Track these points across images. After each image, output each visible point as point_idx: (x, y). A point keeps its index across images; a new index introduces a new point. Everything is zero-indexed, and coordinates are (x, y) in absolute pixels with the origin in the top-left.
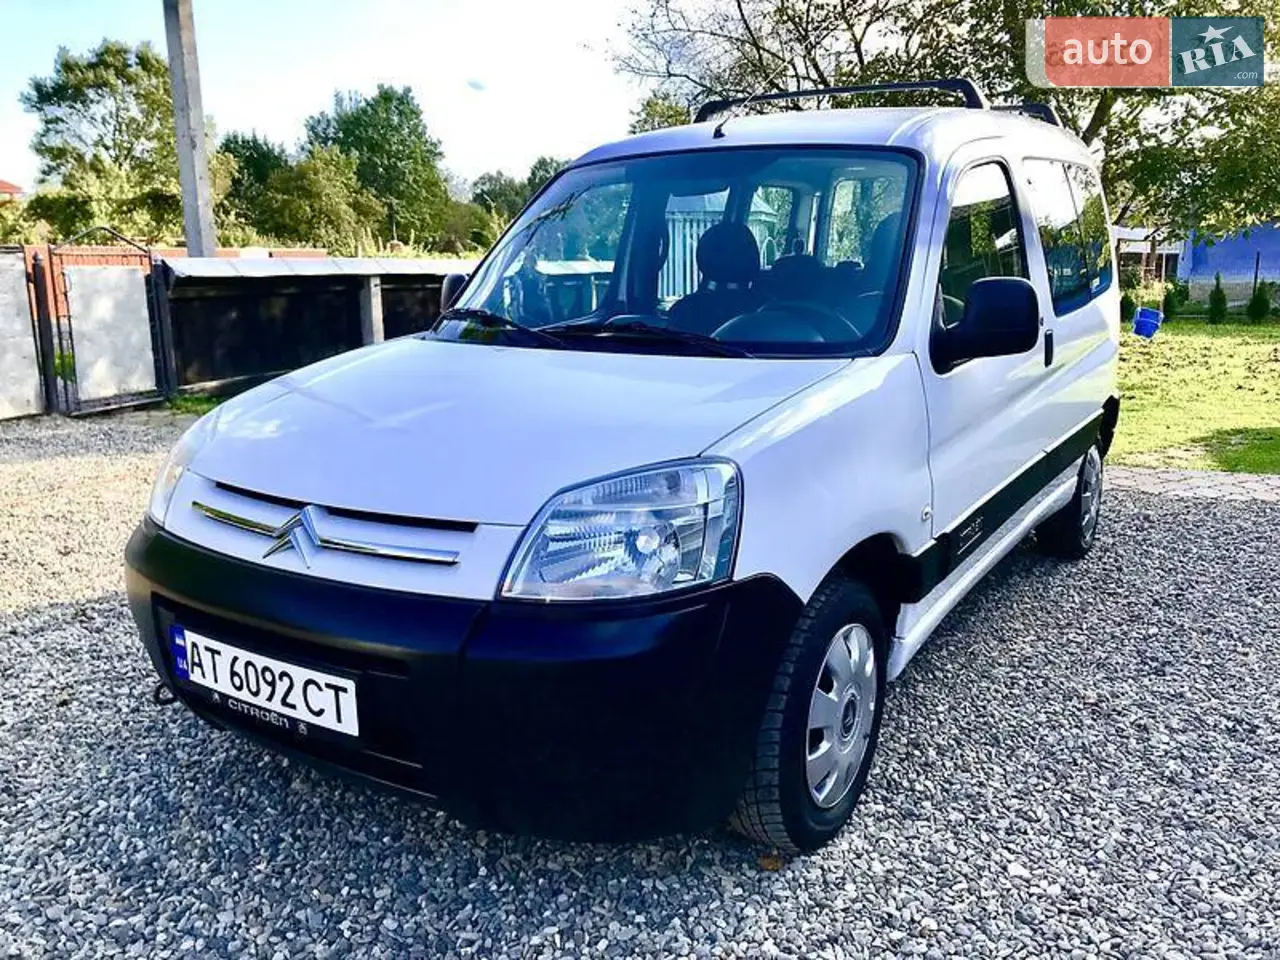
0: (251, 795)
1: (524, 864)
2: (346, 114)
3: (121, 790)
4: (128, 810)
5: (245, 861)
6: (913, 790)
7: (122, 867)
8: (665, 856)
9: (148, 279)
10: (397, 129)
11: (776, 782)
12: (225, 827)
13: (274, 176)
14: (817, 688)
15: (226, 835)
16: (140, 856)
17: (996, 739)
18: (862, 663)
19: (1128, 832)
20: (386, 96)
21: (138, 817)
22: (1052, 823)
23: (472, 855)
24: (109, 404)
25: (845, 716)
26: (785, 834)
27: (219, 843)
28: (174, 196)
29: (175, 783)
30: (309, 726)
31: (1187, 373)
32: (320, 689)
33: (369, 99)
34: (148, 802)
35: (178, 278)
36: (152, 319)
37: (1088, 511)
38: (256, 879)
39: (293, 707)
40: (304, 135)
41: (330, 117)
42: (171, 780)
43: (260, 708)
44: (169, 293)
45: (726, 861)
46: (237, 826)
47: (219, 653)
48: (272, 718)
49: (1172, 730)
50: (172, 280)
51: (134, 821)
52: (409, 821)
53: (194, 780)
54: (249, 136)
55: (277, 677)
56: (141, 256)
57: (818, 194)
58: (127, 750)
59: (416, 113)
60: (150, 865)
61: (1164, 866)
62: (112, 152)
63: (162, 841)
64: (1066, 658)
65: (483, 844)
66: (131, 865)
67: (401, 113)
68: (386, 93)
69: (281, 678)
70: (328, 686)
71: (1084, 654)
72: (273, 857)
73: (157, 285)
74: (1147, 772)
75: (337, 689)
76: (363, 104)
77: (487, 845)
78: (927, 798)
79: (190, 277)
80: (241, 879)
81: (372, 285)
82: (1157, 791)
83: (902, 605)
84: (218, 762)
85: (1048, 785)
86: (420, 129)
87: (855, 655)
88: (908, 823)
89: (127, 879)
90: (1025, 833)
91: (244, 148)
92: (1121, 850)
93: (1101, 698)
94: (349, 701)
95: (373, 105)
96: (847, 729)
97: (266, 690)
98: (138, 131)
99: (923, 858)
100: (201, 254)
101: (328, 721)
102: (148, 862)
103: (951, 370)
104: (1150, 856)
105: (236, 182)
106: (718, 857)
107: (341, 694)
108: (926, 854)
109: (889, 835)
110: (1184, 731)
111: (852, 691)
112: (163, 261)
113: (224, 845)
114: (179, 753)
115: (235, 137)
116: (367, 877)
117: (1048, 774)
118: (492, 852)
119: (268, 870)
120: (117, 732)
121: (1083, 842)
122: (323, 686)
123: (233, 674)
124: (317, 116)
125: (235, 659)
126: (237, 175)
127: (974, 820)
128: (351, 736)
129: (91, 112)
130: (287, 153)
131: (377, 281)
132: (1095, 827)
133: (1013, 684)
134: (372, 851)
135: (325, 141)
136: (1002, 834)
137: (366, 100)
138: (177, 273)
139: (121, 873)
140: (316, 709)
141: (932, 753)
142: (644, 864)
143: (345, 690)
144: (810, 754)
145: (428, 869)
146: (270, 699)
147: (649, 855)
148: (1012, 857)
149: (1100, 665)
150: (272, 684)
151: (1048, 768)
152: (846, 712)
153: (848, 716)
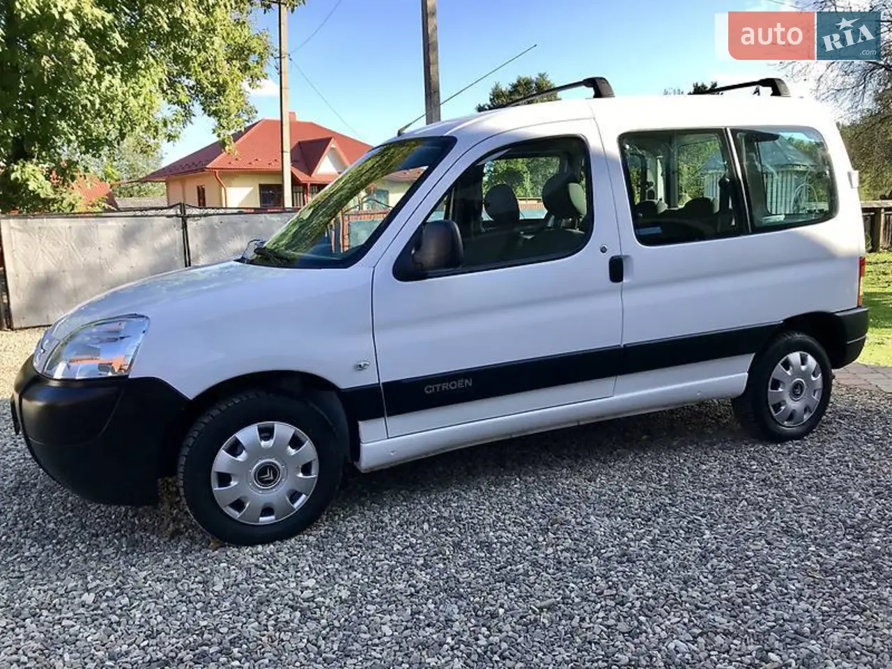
14: (222, 450)
87: (271, 441)
144: (219, 486)
152: (262, 471)
153: (267, 475)
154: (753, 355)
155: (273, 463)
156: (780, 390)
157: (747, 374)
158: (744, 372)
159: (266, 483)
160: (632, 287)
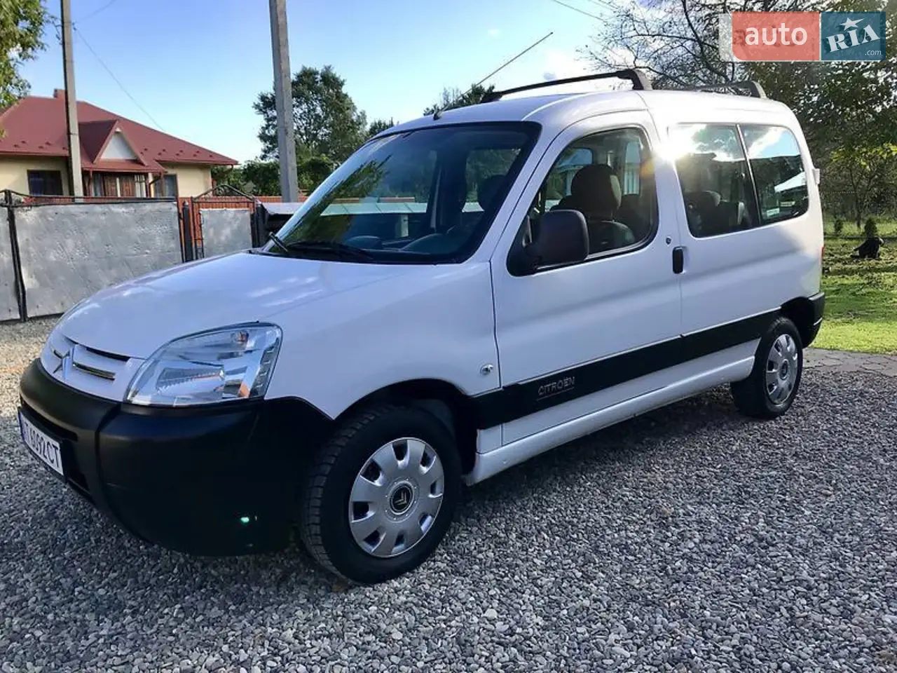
9: (252, 216)
14: (359, 477)
18: (414, 464)
26: (335, 568)
35: (270, 215)
36: (254, 241)
39: (46, 457)
44: (266, 224)
50: (267, 217)
55: (41, 440)
56: (248, 202)
62: (304, 137)
70: (53, 446)
73: (258, 218)
79: (277, 215)
81: (402, 220)
83: (478, 431)
87: (405, 460)
97: (39, 447)
100: (289, 201)
101: (55, 467)
103: (533, 273)
111: (405, 482)
112: (262, 205)
123: (31, 438)
125: (31, 428)
128: (62, 475)
131: (406, 218)
138: (271, 212)
140: (51, 459)
143: (57, 449)
144: (355, 518)
146: (40, 453)
150: (40, 444)
152: (397, 495)
153: (400, 499)
154: (759, 340)
155: (406, 485)
156: (774, 370)
157: (753, 357)
158: (751, 355)
159: (400, 508)
160: (690, 278)
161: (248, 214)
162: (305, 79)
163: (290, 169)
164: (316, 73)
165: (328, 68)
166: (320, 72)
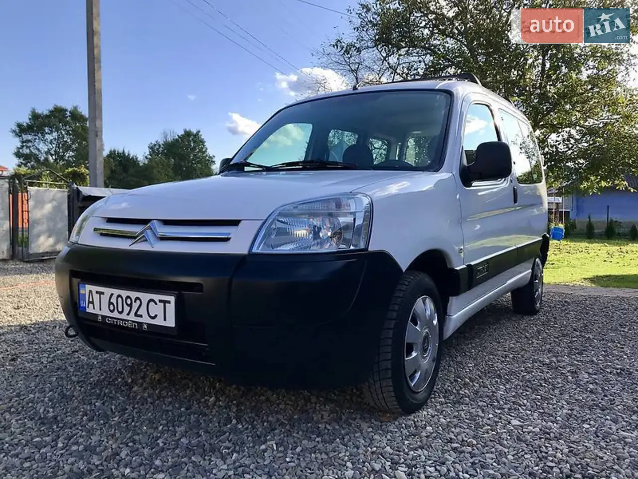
0: (111, 392)
1: (256, 418)
2: (169, 142)
3: (42, 391)
4: (45, 398)
5: (107, 417)
6: (459, 394)
7: (40, 418)
8: (331, 415)
9: (69, 197)
10: (194, 149)
11: (390, 367)
12: (96, 404)
13: (132, 171)
14: (409, 322)
15: (97, 407)
16: (51, 415)
17: (500, 376)
18: (432, 319)
19: (572, 410)
20: (188, 134)
21: (50, 400)
22: (532, 407)
23: (229, 415)
24: (43, 257)
25: (424, 343)
26: (394, 399)
27: (93, 410)
28: (82, 174)
29: (71, 388)
30: (149, 325)
31: (579, 255)
32: (156, 304)
33: (180, 135)
34: (56, 395)
35: (84, 196)
36: (69, 215)
37: (537, 290)
38: (112, 423)
39: (141, 316)
40: (147, 152)
41: (160, 143)
42: (69, 387)
43: (123, 320)
44: (79, 203)
45: (363, 418)
46: (103, 404)
47: (103, 293)
48: (129, 325)
49: (589, 374)
50: (81, 197)
51: (48, 402)
52: (195, 402)
53: (81, 387)
54: (121, 151)
55: (133, 300)
56: (67, 185)
57: (400, 144)
58: (45, 377)
59: (203, 142)
60: (56, 419)
61: (592, 422)
62: (54, 157)
63: (63, 409)
64: (532, 348)
65: (234, 410)
66: (45, 418)
67: (194, 142)
68: (187, 132)
69: (135, 302)
70: (160, 301)
71: (541, 347)
72: (122, 415)
73: (73, 198)
74: (578, 389)
75: (165, 302)
76: (177, 137)
77: (237, 411)
78: (466, 397)
79: (90, 196)
80: (104, 424)
82: (585, 396)
83: (450, 298)
84: (94, 381)
85: (528, 393)
86: (204, 150)
87: (428, 313)
88: (457, 405)
89: (43, 424)
90: (519, 410)
91: (118, 157)
92: (569, 417)
93: (551, 362)
94: (171, 308)
95: (182, 138)
96: (425, 350)
97: (127, 309)
98: (67, 148)
99: (466, 419)
100: (96, 186)
101: (159, 322)
102: (55, 418)
104: (584, 419)
105: (112, 171)
106: (359, 416)
107: (167, 305)
108: (468, 417)
109: (448, 410)
110: (595, 374)
111: (426, 330)
112: (77, 188)
113: (96, 411)
114: (73, 378)
115: (115, 151)
116: (173, 422)
117: (527, 388)
118: (239, 414)
119: (120, 420)
120: (41, 370)
121: (549, 414)
122: (158, 302)
123: (110, 303)
124: (154, 142)
125: (112, 295)
126: (114, 168)
127: (491, 405)
128: (171, 327)
129: (45, 138)
130: (139, 159)
132: (554, 408)
133: (506, 356)
134: (176, 414)
135: (158, 154)
136: (506, 410)
137: (178, 136)
138: (83, 193)
139: (40, 421)
140: (153, 315)
141: (467, 380)
142: (320, 419)
143: (169, 302)
144: (407, 357)
145: (205, 420)
146: (128, 314)
147: (322, 416)
148: (511, 418)
149: (549, 351)
150: (130, 306)
151: (527, 386)
158: (529, 269)
161: (66, 194)
162: (57, 114)
163: (98, 162)
164: (66, 110)
165: (76, 108)
166: (69, 110)
